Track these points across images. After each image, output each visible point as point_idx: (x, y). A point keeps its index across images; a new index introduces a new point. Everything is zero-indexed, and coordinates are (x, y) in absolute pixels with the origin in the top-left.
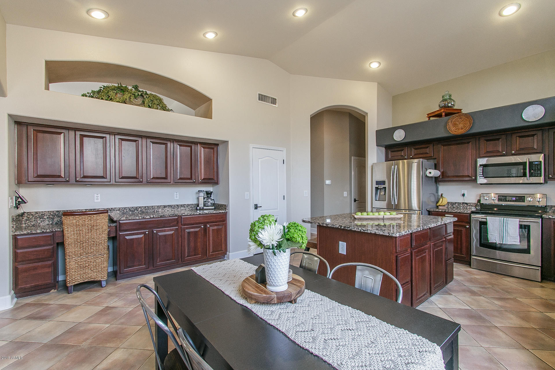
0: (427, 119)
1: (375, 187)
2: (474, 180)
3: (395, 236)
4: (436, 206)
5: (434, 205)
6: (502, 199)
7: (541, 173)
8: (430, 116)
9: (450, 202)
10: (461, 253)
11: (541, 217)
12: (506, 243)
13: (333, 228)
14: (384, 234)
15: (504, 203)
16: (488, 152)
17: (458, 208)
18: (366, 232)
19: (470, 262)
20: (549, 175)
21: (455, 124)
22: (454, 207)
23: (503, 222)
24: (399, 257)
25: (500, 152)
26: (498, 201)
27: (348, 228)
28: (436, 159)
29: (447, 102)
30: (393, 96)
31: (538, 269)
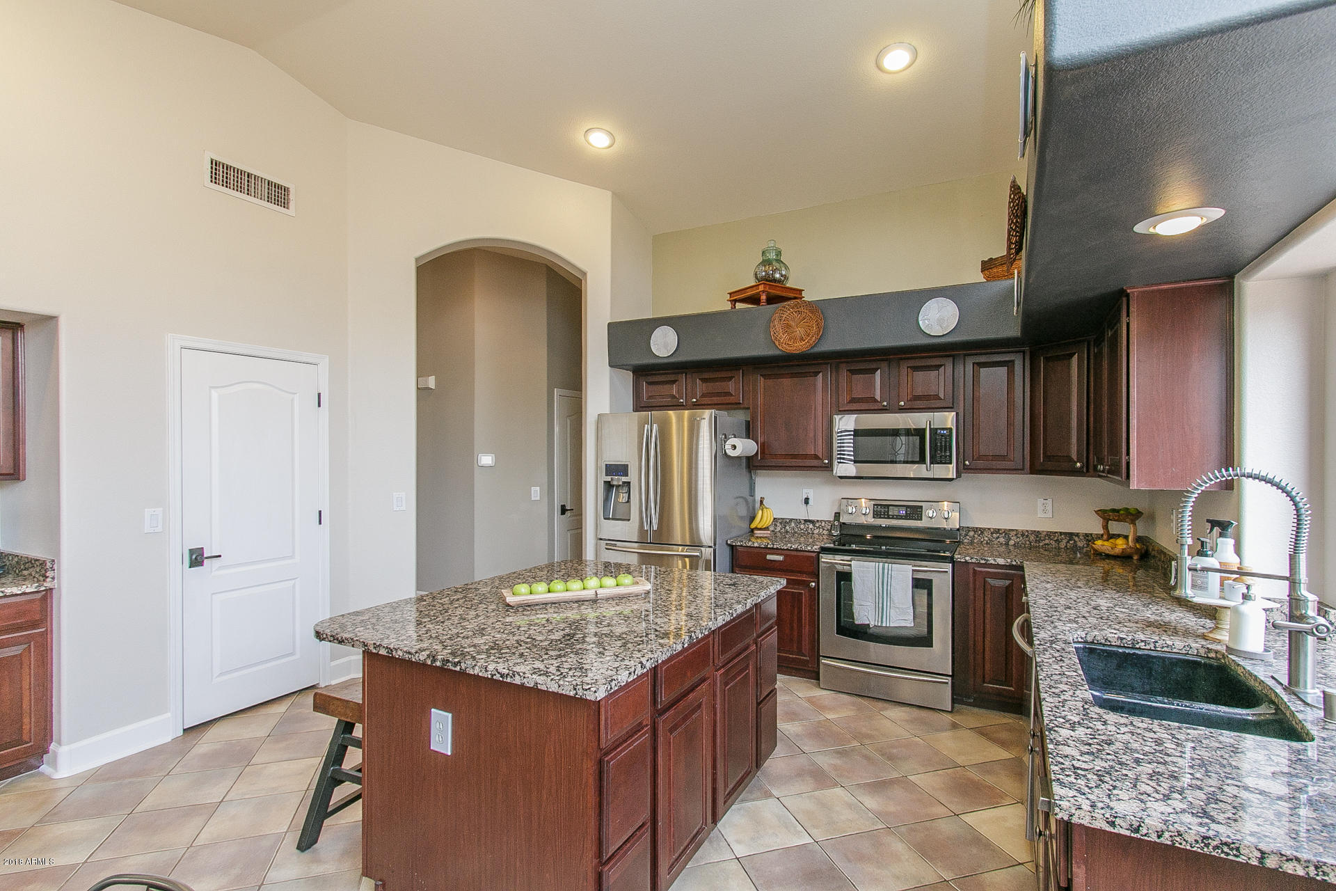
0: (728, 306)
1: (605, 482)
2: (826, 467)
3: (593, 699)
4: (748, 530)
5: (745, 525)
6: (881, 512)
7: (951, 456)
8: (736, 297)
9: (779, 519)
10: (800, 652)
11: (951, 560)
12: (888, 625)
13: (410, 661)
14: (560, 692)
15: (884, 522)
16: (853, 401)
17: (796, 533)
18: (509, 680)
19: (818, 673)
20: (964, 461)
21: (788, 326)
22: (787, 532)
23: (883, 573)
24: (608, 762)
25: (878, 402)
26: (874, 517)
27: (456, 664)
28: (748, 408)
29: (771, 268)
30: (653, 237)
31: (947, 683)
